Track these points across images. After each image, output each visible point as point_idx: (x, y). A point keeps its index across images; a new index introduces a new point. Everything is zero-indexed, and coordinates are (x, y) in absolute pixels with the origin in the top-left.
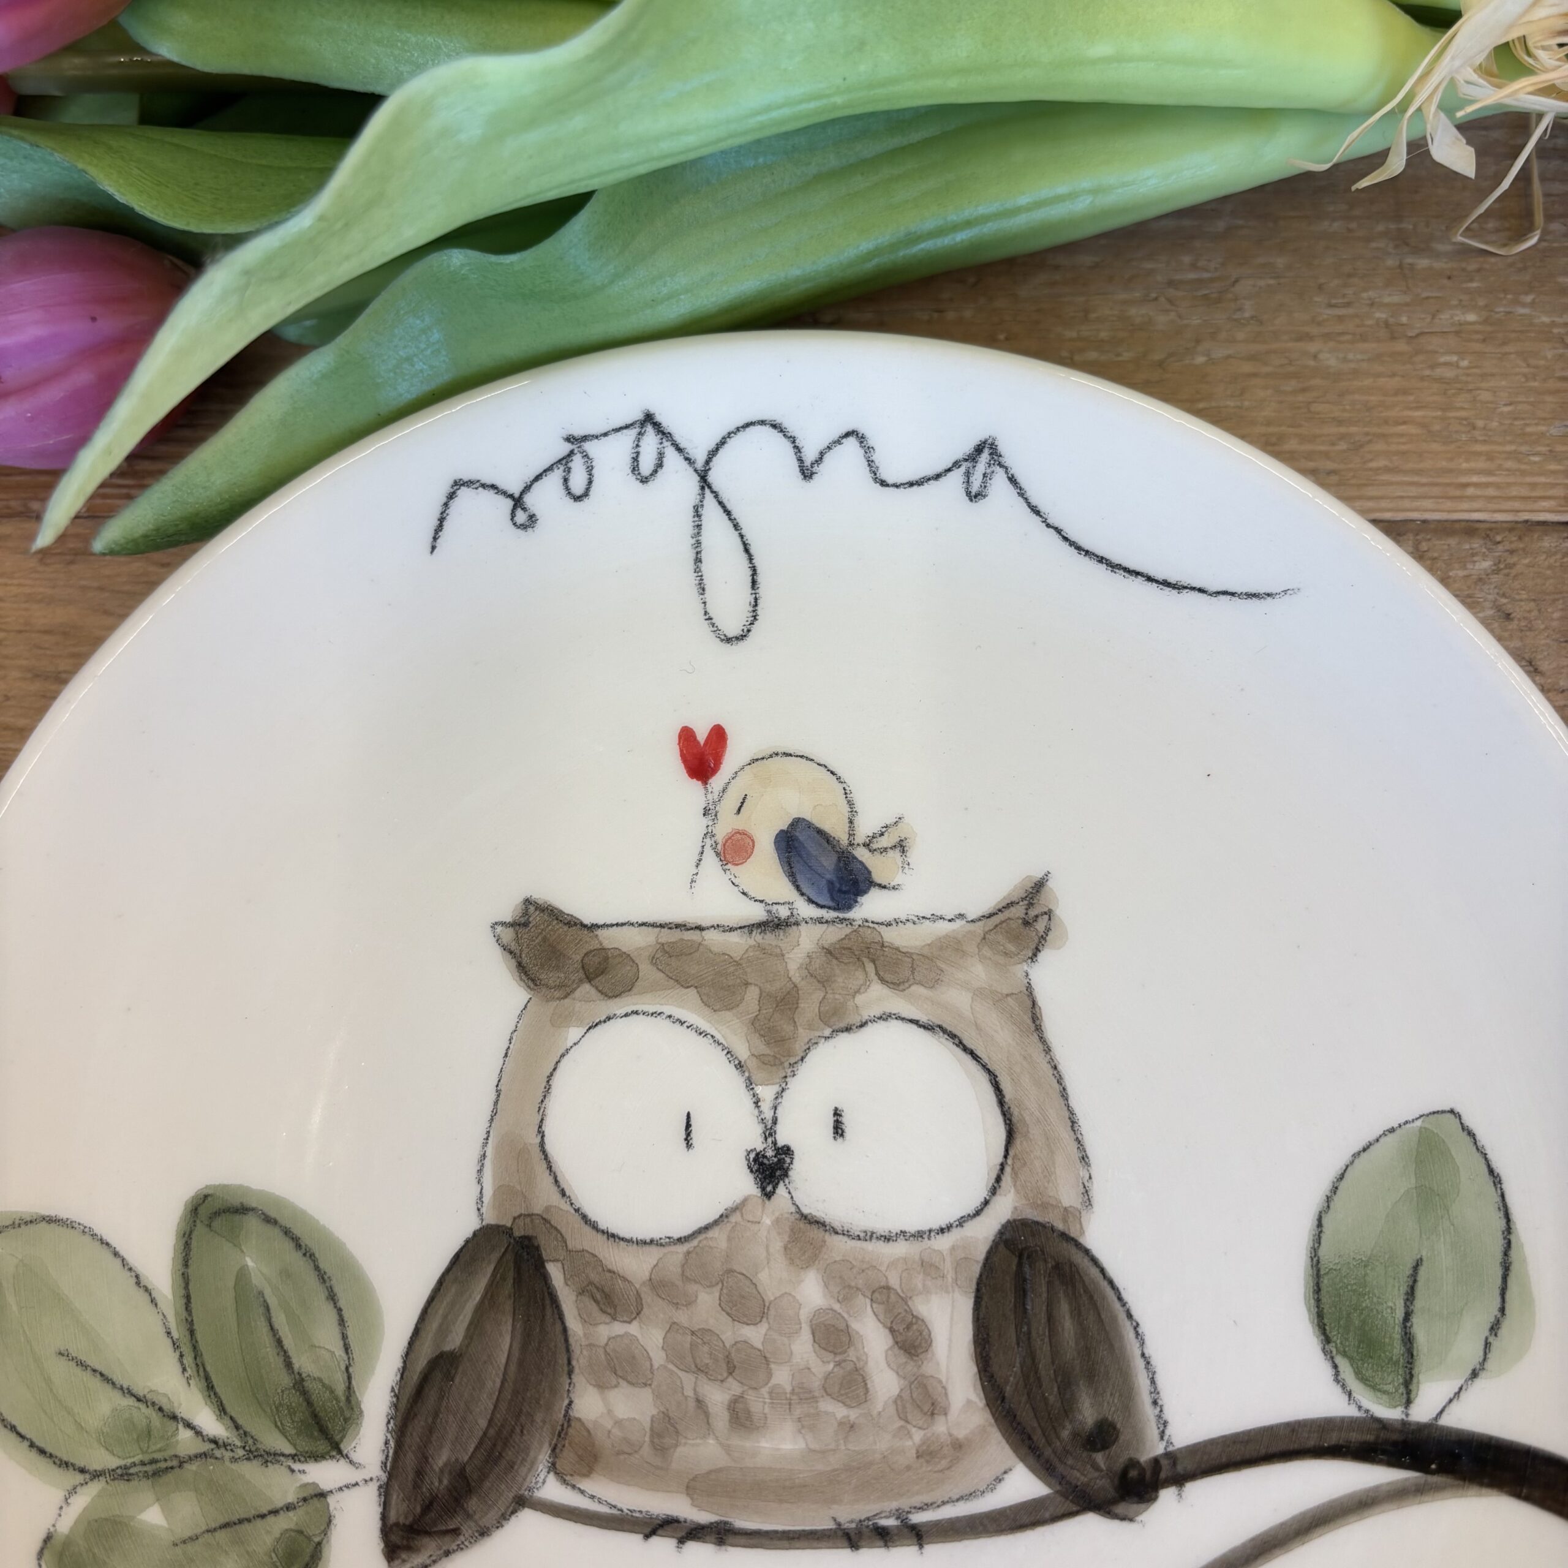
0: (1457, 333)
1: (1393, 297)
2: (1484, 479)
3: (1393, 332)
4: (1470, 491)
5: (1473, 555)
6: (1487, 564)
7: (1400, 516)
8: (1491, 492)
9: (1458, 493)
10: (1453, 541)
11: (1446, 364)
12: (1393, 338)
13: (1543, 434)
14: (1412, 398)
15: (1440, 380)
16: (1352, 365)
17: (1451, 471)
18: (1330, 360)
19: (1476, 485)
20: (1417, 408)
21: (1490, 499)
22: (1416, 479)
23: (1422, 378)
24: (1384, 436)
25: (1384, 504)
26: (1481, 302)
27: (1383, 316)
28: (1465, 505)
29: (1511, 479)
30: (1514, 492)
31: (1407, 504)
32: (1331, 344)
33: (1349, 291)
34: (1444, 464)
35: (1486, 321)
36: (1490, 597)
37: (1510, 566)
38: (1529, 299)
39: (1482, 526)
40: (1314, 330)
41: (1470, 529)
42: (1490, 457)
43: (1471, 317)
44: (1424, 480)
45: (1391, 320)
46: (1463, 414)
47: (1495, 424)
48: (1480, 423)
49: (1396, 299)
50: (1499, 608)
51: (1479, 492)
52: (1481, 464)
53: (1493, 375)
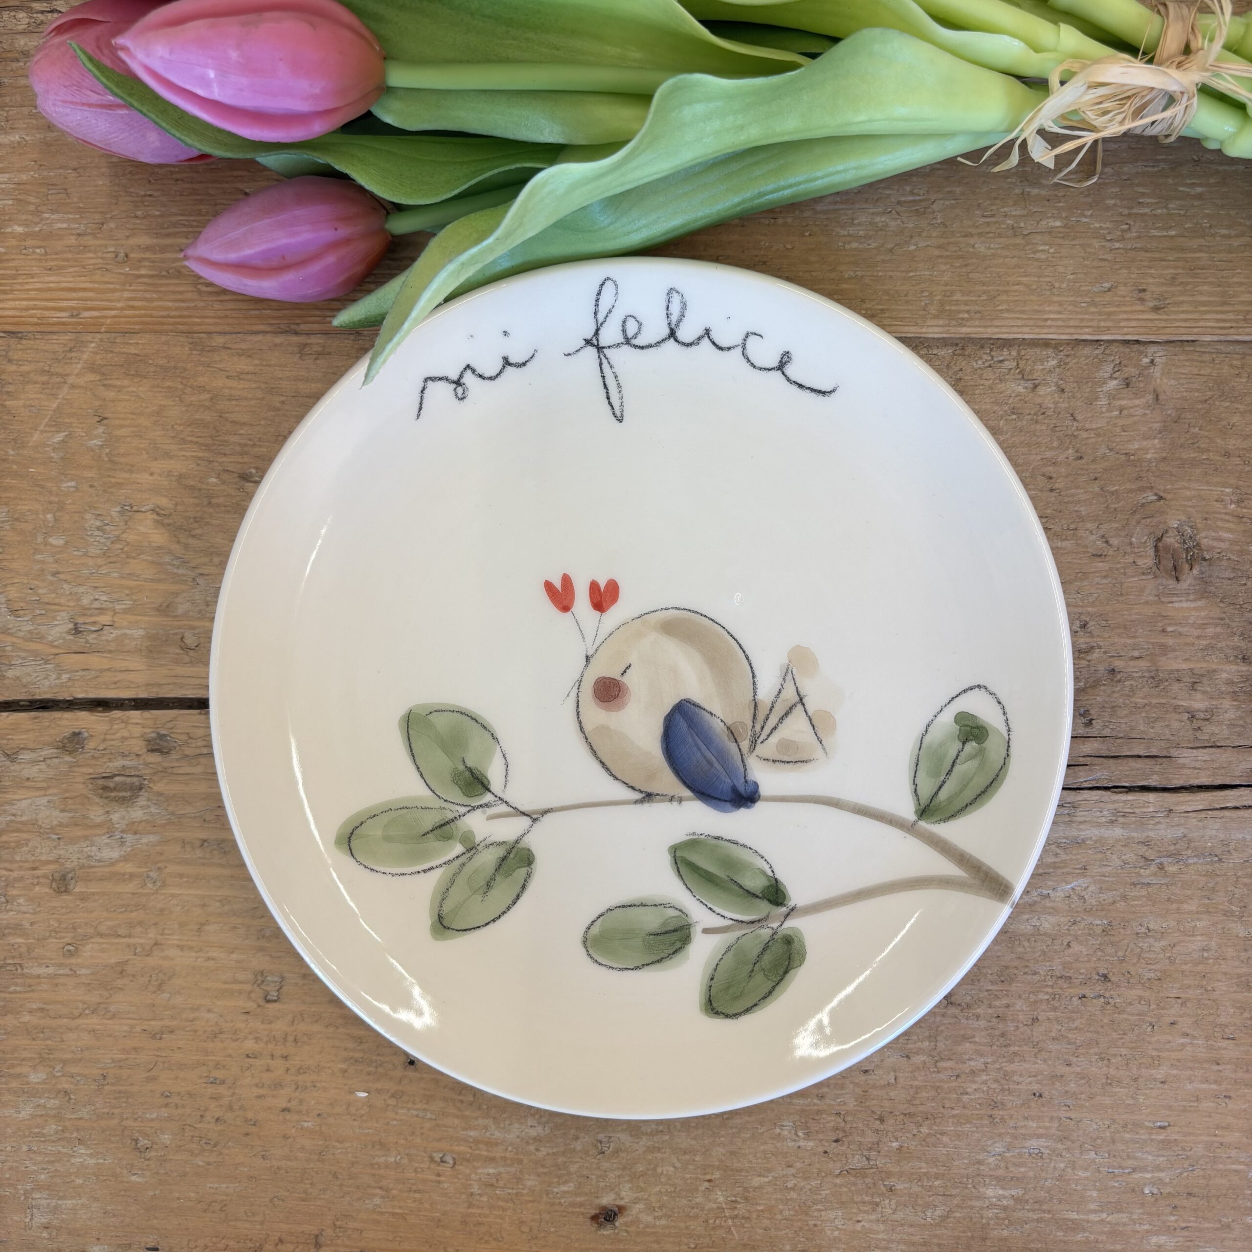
0: (1050, 232)
1: (1017, 212)
2: (1056, 316)
3: (1015, 231)
4: (1049, 323)
5: (1048, 357)
6: (1054, 362)
7: (1011, 336)
8: (1060, 323)
9: (1043, 324)
10: (1038, 350)
11: (1043, 251)
12: (1015, 236)
13: (1089, 291)
14: (1023, 270)
15: (1037, 260)
16: (993, 251)
17: (1039, 311)
18: (981, 248)
19: (1052, 319)
20: (1025, 276)
21: (1058, 327)
22: (1021, 316)
23: (1029, 259)
24: (1006, 292)
25: (1003, 330)
26: (1064, 215)
27: (1012, 222)
28: (1046, 331)
29: (1071, 316)
30: (1072, 323)
31: (1016, 330)
32: (983, 238)
33: (994, 208)
34: (1036, 307)
35: (1065, 226)
36: (1055, 380)
37: (1066, 364)
38: (1089, 213)
39: (1053, 342)
40: (974, 231)
41: (1046, 344)
42: (1060, 304)
43: (1058, 224)
44: (1025, 317)
45: (1015, 225)
46: (1048, 279)
47: (1064, 286)
48: (1057, 285)
49: (1018, 213)
50: (1058, 386)
51: (1054, 323)
52: (1055, 308)
53: (1066, 257)
